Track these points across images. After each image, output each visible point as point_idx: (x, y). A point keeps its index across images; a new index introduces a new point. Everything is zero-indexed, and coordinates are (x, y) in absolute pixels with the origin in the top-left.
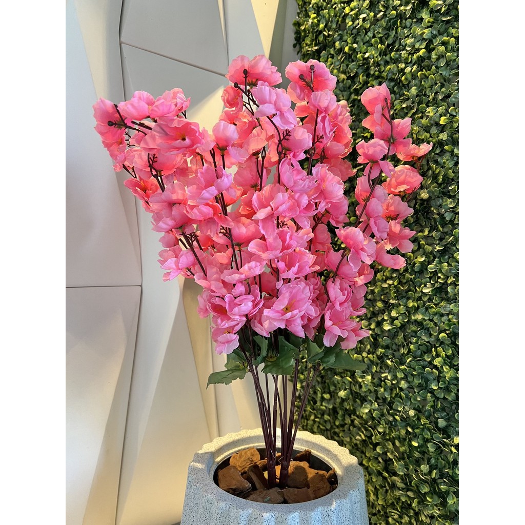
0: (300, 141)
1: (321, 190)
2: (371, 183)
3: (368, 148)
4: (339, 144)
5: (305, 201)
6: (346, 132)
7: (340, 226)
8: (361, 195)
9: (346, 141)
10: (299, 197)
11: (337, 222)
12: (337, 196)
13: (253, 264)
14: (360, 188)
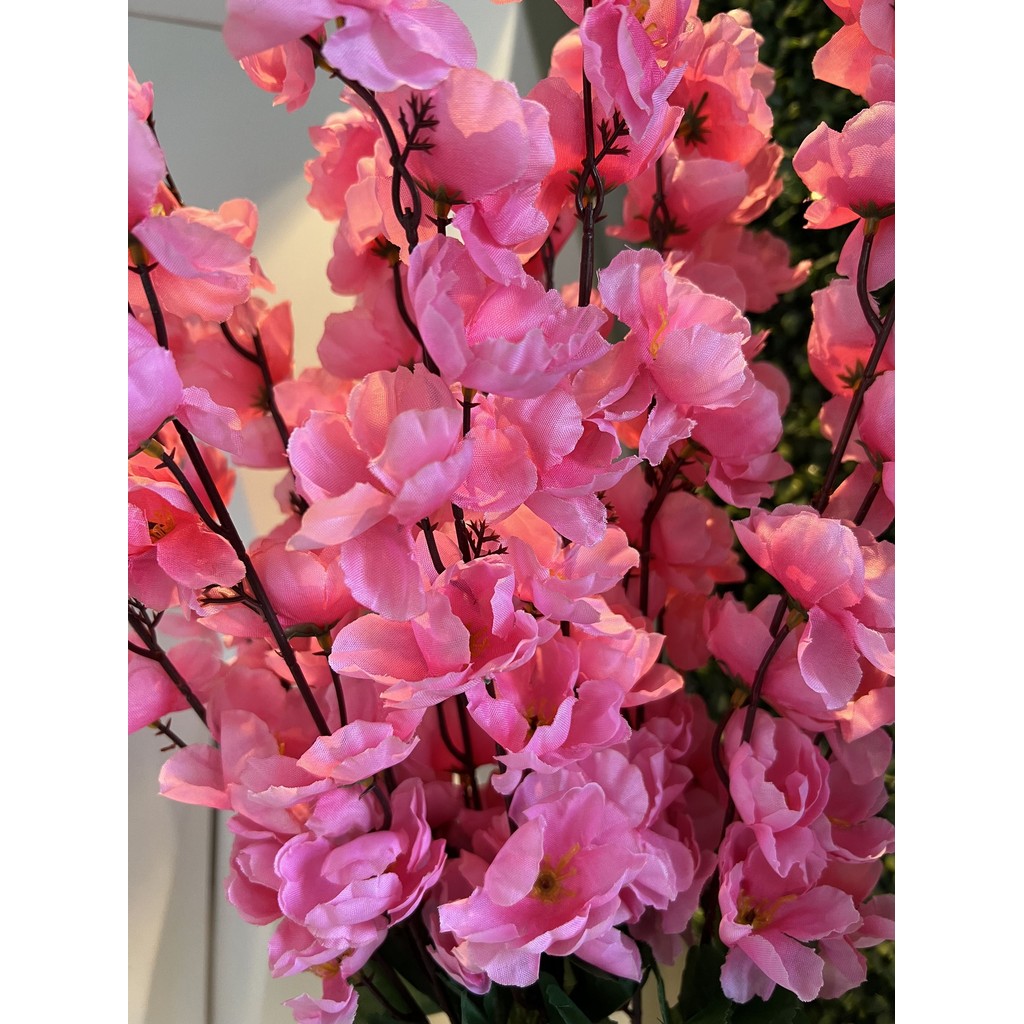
0: (489, 144)
1: (643, 366)
2: (875, 305)
3: (844, 152)
4: (722, 164)
5: (566, 425)
6: (744, 104)
7: (752, 501)
8: (834, 360)
9: (749, 150)
10: (537, 411)
11: (741, 486)
12: (719, 386)
13: (354, 731)
14: (827, 335)
